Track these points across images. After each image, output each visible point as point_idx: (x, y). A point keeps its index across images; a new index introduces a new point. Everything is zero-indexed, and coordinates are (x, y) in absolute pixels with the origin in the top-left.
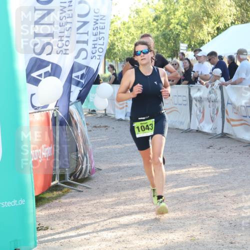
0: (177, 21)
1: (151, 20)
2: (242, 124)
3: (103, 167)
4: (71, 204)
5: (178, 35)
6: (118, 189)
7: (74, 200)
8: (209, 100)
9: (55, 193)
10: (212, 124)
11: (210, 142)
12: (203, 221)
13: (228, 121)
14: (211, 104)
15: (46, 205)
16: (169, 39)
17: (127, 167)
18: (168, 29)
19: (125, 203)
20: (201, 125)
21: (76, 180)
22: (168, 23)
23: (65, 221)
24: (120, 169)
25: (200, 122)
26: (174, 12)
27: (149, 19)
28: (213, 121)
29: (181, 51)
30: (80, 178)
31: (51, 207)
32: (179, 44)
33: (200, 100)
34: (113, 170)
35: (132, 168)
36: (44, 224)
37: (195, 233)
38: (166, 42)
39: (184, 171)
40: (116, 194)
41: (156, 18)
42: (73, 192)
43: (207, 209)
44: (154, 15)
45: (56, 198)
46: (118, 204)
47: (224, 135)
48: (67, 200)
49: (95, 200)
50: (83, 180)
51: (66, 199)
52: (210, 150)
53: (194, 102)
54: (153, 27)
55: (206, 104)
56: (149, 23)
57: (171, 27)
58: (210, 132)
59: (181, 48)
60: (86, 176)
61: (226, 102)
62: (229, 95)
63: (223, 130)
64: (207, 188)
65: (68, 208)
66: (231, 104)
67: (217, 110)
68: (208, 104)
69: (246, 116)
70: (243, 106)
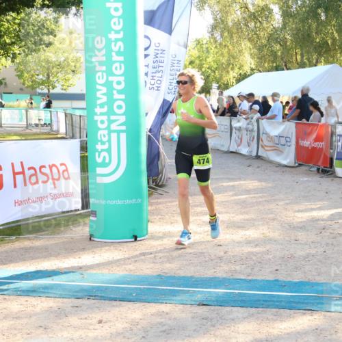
1: (187, 63)
2: (273, 150)
4: (158, 204)
7: (159, 201)
8: (247, 130)
10: (248, 148)
13: (263, 147)
20: (240, 148)
23: (160, 217)
25: (238, 145)
28: (249, 146)
33: (239, 129)
39: (236, 183)
41: (191, 63)
44: (190, 59)
47: (258, 157)
50: (161, 186)
53: (234, 130)
55: (244, 132)
57: (203, 70)
61: (261, 132)
62: (265, 127)
63: (257, 153)
64: (261, 197)
65: (157, 207)
66: (266, 134)
67: (253, 138)
68: (246, 132)
69: (278, 144)
70: (276, 136)
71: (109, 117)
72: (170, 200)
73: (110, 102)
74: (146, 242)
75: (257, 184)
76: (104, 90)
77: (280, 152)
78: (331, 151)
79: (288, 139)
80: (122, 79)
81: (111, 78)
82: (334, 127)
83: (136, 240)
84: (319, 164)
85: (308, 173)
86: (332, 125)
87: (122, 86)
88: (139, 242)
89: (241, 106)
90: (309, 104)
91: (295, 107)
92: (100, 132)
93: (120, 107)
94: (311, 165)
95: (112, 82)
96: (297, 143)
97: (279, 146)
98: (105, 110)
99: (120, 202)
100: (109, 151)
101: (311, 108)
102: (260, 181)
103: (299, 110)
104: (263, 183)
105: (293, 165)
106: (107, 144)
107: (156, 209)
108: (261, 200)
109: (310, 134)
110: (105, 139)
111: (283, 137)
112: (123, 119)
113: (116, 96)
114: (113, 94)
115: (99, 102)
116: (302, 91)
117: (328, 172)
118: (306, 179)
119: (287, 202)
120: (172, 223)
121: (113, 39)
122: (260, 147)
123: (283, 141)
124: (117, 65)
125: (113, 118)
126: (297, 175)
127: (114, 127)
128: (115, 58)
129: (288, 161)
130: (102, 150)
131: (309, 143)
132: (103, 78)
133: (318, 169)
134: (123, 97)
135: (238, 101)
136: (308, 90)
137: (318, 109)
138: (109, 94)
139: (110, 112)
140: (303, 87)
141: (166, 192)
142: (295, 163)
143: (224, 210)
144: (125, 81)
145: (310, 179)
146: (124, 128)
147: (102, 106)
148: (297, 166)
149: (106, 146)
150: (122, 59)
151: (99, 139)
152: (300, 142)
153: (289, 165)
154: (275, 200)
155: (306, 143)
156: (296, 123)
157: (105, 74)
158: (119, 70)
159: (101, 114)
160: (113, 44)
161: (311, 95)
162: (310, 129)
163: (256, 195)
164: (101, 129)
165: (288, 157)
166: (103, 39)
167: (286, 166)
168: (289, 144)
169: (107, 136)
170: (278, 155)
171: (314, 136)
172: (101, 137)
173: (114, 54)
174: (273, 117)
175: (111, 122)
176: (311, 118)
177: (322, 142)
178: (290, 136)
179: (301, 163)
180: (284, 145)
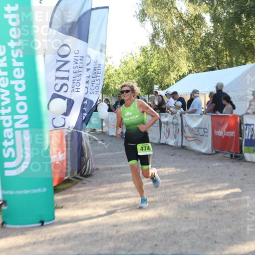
0: (152, 70)
1: (135, 69)
2: (194, 140)
3: (100, 167)
4: (78, 192)
5: (153, 79)
6: (110, 182)
7: (80, 189)
8: (173, 123)
9: (68, 185)
10: (175, 140)
11: (173, 152)
12: (167, 204)
13: (186, 138)
14: (174, 126)
16: (147, 82)
17: (117, 168)
18: (146, 75)
19: (115, 191)
20: (168, 140)
21: (82, 175)
22: (146, 71)
23: (74, 203)
24: (111, 169)
25: (167, 138)
26: (150, 64)
27: (133, 68)
28: (175, 138)
29: (155, 90)
30: (85, 174)
31: (64, 194)
32: (153, 85)
33: (167, 123)
34: (107, 169)
35: (120, 168)
36: (61, 205)
37: (162, 212)
38: (144, 84)
40: (109, 185)
41: (138, 68)
42: (80, 184)
43: (171, 196)
44: (136, 65)
45: (68, 188)
46: (110, 192)
47: (183, 147)
48: (76, 189)
49: (94, 189)
50: (87, 176)
51: (75, 188)
52: (173, 157)
53: (163, 124)
54: (135, 73)
55: (171, 126)
56: (133, 71)
57: (149, 73)
58: (174, 145)
59: (155, 88)
60: (89, 173)
61: (184, 125)
62: (187, 121)
63: (182, 143)
64: (171, 182)
65: (76, 194)
66: (188, 126)
67: (178, 130)
68: (172, 126)
69: (197, 135)
70: (196, 128)
71: (13, 117)
72: (90, 188)
73: (14, 103)
75: (172, 171)
76: (7, 93)
77: (199, 141)
78: (240, 138)
79: (206, 130)
80: (22, 82)
81: (12, 82)
82: (242, 117)
83: (42, 224)
84: (232, 150)
85: (221, 160)
86: (240, 116)
87: (23, 89)
89: (168, 103)
91: (211, 102)
92: (6, 131)
93: (22, 108)
94: (226, 152)
95: (14, 85)
96: (213, 132)
97: (199, 136)
98: (9, 110)
99: (26, 192)
100: (14, 146)
101: (224, 102)
102: (177, 167)
103: (214, 104)
104: (179, 170)
105: (210, 152)
106: (12, 140)
107: (74, 197)
108: (170, 184)
109: (223, 124)
110: (10, 137)
111: (201, 128)
112: (26, 118)
113: (18, 98)
114: (15, 96)
115: (3, 104)
116: (217, 87)
117: (239, 156)
118: (217, 164)
120: (83, 208)
121: (13, 47)
122: (184, 138)
123: (201, 132)
124: (18, 70)
125: (16, 117)
126: (212, 161)
127: (17, 125)
128: (15, 64)
129: (206, 149)
130: (9, 147)
131: (222, 132)
132: (5, 82)
133: (231, 155)
134: (24, 98)
135: (165, 99)
136: (222, 86)
137: (231, 103)
138: (12, 96)
139: (14, 112)
140: (218, 84)
141: (89, 181)
142: (212, 151)
143: (134, 194)
144: (25, 84)
145: (221, 164)
146: (27, 126)
147: (6, 107)
148: (215, 154)
149: (11, 143)
150: (21, 64)
151: (5, 136)
152: (215, 132)
153: (207, 153)
154: (182, 184)
155: (220, 133)
156: (212, 116)
157: (7, 79)
158: (19, 74)
159: (6, 114)
160: (13, 51)
161: (224, 90)
162: (223, 120)
163: (168, 180)
164: (6, 128)
165: (205, 147)
166: (4, 47)
167: (205, 154)
168: (206, 134)
169: (12, 134)
170: (198, 144)
171: (226, 126)
172: (7, 135)
173: (14, 60)
174: (194, 111)
175: (15, 121)
176: (224, 110)
177: (233, 131)
178: (207, 127)
179: (218, 151)
180: (203, 135)
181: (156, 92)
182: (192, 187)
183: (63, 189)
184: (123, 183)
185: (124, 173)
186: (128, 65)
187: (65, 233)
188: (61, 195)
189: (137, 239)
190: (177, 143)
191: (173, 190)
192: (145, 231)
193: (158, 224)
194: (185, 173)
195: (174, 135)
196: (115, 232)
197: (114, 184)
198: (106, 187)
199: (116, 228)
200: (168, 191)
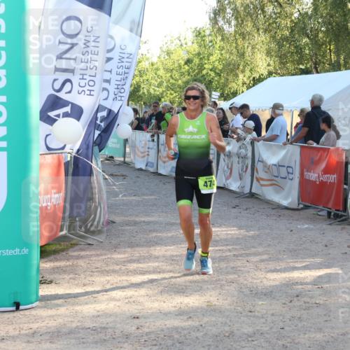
0: (211, 67)
1: (183, 63)
2: (271, 185)
3: (117, 219)
5: (211, 82)
6: (132, 245)
7: (83, 253)
8: (238, 155)
10: (240, 182)
11: (236, 201)
12: (222, 286)
13: (258, 180)
14: (241, 160)
15: (52, 257)
17: (144, 222)
18: (200, 75)
19: (138, 261)
20: (228, 182)
22: (201, 67)
23: (71, 276)
24: (136, 223)
25: (227, 179)
26: (208, 57)
27: (180, 61)
28: (241, 179)
30: (92, 229)
31: (56, 260)
32: (211, 92)
33: (229, 155)
34: (128, 224)
35: (149, 223)
36: (48, 277)
37: (211, 299)
40: (129, 250)
41: (188, 62)
42: (82, 245)
43: (228, 273)
44: (186, 57)
45: (63, 250)
46: (131, 261)
47: (252, 195)
48: (76, 254)
49: (105, 255)
50: (93, 233)
51: (74, 251)
52: (235, 210)
53: (222, 156)
54: (183, 70)
55: (235, 159)
56: (180, 66)
57: (204, 72)
58: (238, 190)
59: (213, 96)
60: (99, 228)
61: (256, 159)
62: (261, 152)
63: (251, 189)
64: (230, 250)
65: (76, 262)
66: (262, 162)
67: (247, 168)
68: (237, 159)
69: (277, 176)
70: (275, 165)
72: (99, 252)
74: (33, 312)
75: (233, 232)
77: (279, 188)
78: (345, 186)
79: (290, 170)
83: (18, 308)
84: (330, 206)
85: (312, 219)
86: (346, 151)
88: (22, 312)
89: (234, 122)
90: (320, 120)
94: (321, 207)
96: (302, 174)
97: (278, 179)
101: (323, 126)
102: (240, 228)
103: (306, 129)
104: (243, 231)
105: (296, 207)
107: (72, 265)
108: (228, 254)
109: (317, 163)
111: (284, 166)
116: (312, 102)
117: (342, 216)
118: (306, 226)
119: (265, 257)
122: (255, 181)
123: (283, 172)
126: (297, 220)
129: (290, 200)
131: (316, 175)
133: (329, 213)
134: (3, 99)
135: (229, 114)
136: (321, 100)
142: (299, 204)
143: (169, 268)
144: (6, 76)
145: (312, 227)
146: (4, 144)
148: (302, 209)
152: (305, 173)
153: (290, 207)
154: (248, 255)
155: (313, 176)
156: (302, 147)
161: (323, 108)
162: (319, 154)
163: (224, 248)
165: (288, 196)
167: (287, 208)
168: (291, 176)
170: (277, 192)
171: (323, 165)
174: (273, 138)
177: (334, 174)
178: (293, 165)
179: (307, 204)
180: (285, 178)
181: (215, 104)
182: (262, 261)
183: (55, 252)
184: (152, 248)
185: (154, 231)
186: (172, 56)
187: (52, 324)
188: (51, 261)
189: (170, 342)
190: (243, 187)
191: (232, 264)
192: (183, 329)
193: (206, 319)
194: (253, 237)
195: (240, 175)
196: (134, 328)
197: (137, 249)
198: (125, 252)
199: (136, 321)
200: (225, 266)
